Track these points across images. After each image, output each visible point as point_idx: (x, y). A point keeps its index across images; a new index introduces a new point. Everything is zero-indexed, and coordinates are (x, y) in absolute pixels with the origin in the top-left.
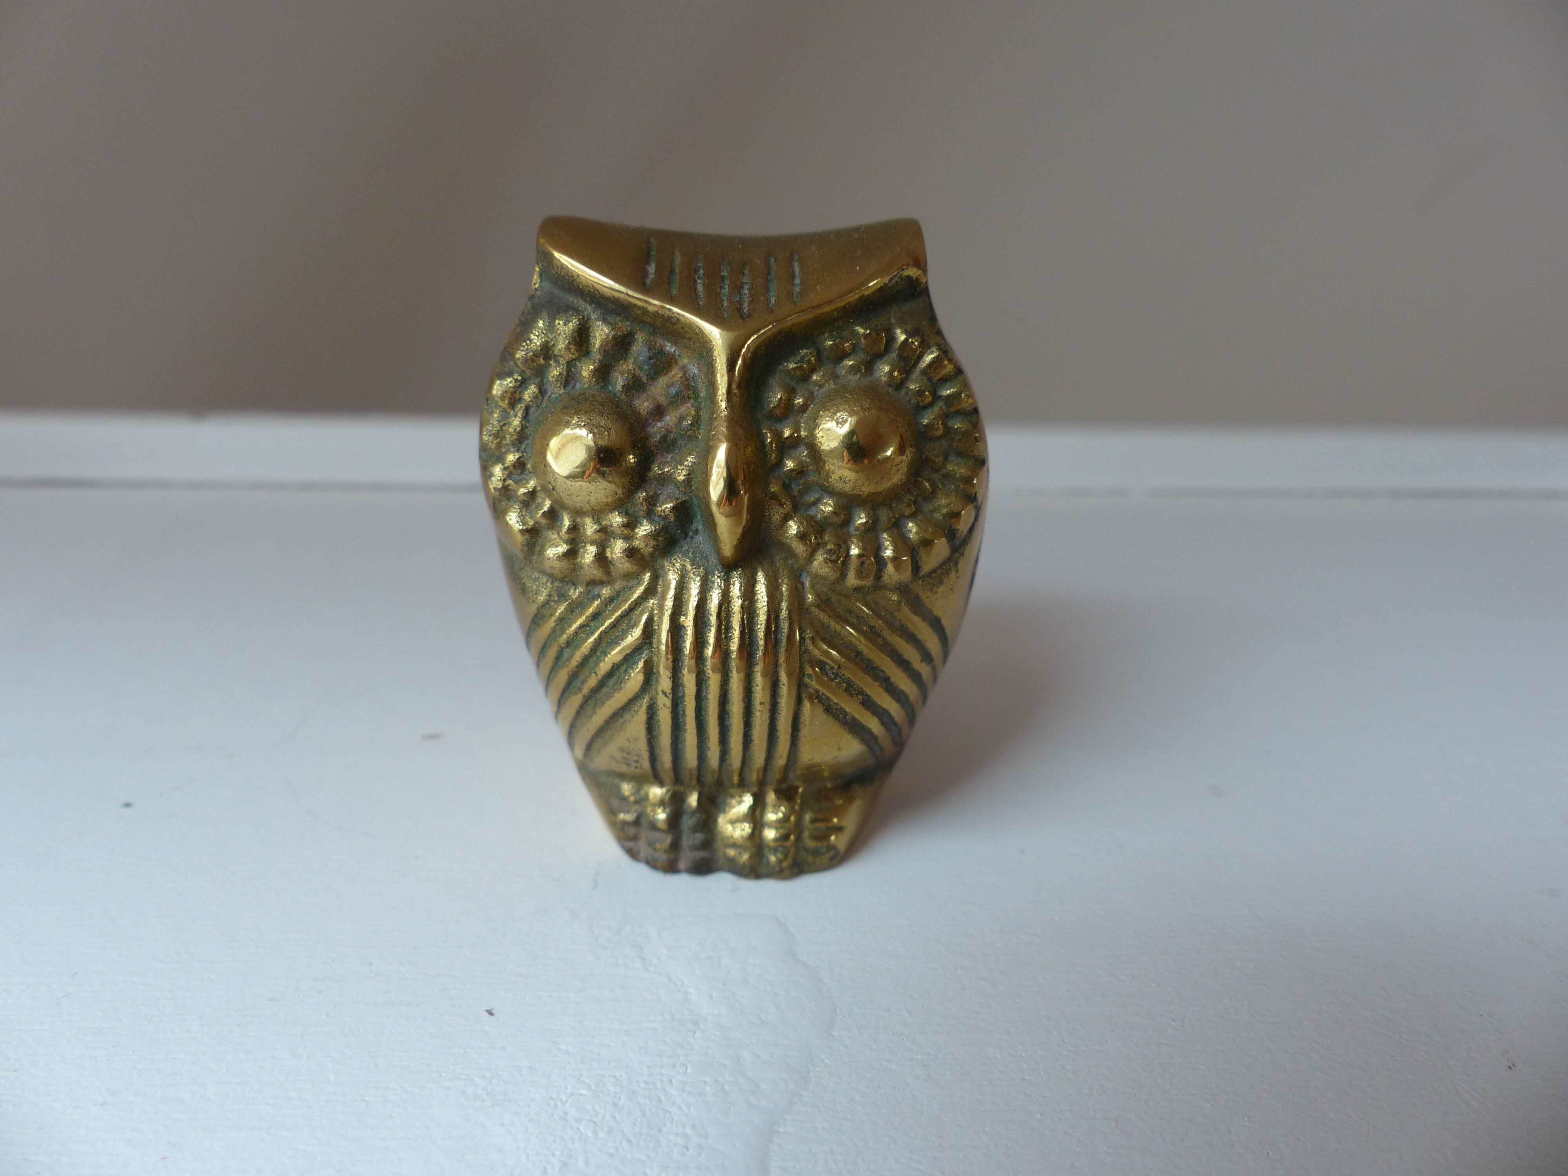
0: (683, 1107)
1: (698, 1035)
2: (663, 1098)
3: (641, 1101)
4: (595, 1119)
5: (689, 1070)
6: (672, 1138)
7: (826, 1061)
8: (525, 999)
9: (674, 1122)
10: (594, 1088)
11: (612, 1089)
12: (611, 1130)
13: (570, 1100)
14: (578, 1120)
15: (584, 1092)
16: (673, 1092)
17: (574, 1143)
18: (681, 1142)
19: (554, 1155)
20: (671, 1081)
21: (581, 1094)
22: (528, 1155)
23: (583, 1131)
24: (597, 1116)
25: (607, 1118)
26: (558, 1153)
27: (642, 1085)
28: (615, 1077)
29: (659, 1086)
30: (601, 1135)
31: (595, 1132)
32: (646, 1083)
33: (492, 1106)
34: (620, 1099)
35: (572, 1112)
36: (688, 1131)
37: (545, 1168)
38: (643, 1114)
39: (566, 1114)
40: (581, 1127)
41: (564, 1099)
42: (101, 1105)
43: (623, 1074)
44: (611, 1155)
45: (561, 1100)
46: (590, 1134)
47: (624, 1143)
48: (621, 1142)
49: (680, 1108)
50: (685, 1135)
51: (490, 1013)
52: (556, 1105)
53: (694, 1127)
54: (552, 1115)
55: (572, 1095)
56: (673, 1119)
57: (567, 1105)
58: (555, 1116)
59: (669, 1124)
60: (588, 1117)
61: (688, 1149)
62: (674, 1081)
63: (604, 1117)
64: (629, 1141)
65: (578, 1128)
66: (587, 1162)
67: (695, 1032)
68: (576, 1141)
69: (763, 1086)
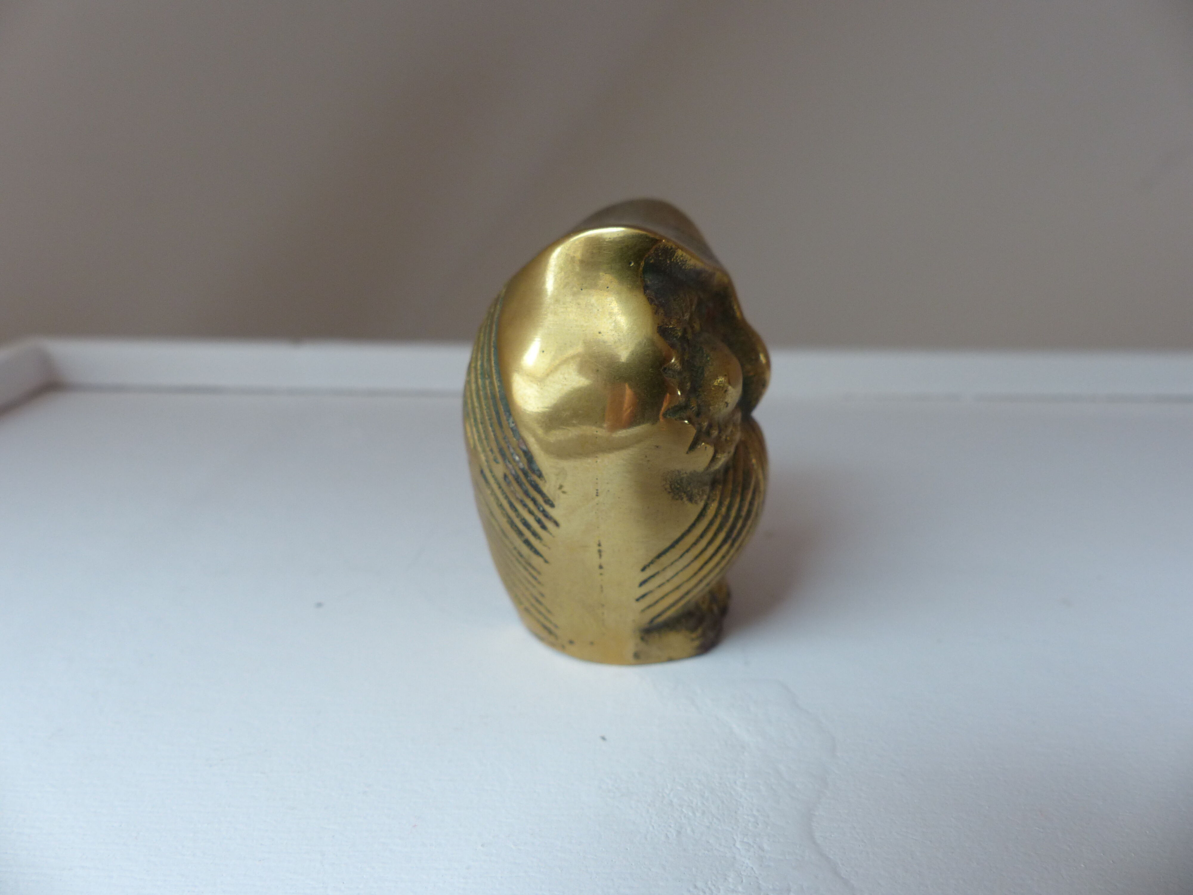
0: (748, 798)
1: (746, 754)
2: (733, 793)
3: (719, 794)
4: (691, 805)
5: (746, 776)
6: (746, 817)
7: (836, 771)
8: (624, 730)
10: (685, 786)
11: (698, 787)
12: (703, 813)
13: (672, 793)
14: (681, 806)
15: (679, 788)
16: (739, 789)
17: (681, 819)
18: (752, 820)
19: (670, 827)
20: (735, 783)
21: (678, 790)
22: (653, 827)
23: (685, 812)
24: (692, 803)
25: (699, 804)
26: (672, 826)
27: (717, 784)
28: (697, 779)
29: (728, 785)
30: (698, 814)
31: (694, 813)
32: (720, 783)
33: (621, 796)
34: (705, 793)
35: (675, 800)
36: (755, 813)
37: (667, 834)
38: (723, 802)
39: (671, 801)
40: (684, 810)
41: (668, 792)
43: (703, 778)
44: (708, 827)
45: (666, 793)
46: (690, 814)
47: (715, 820)
48: (713, 820)
49: (746, 799)
50: (754, 816)
51: (603, 738)
52: (663, 797)
53: (758, 811)
54: (662, 802)
55: (672, 790)
56: (743, 807)
57: (671, 796)
58: (664, 802)
59: (741, 808)
60: (686, 804)
61: (758, 824)
62: (737, 782)
63: (697, 804)
64: (717, 819)
65: (682, 810)
66: (693, 831)
67: (744, 753)
68: (682, 818)
69: (798, 786)
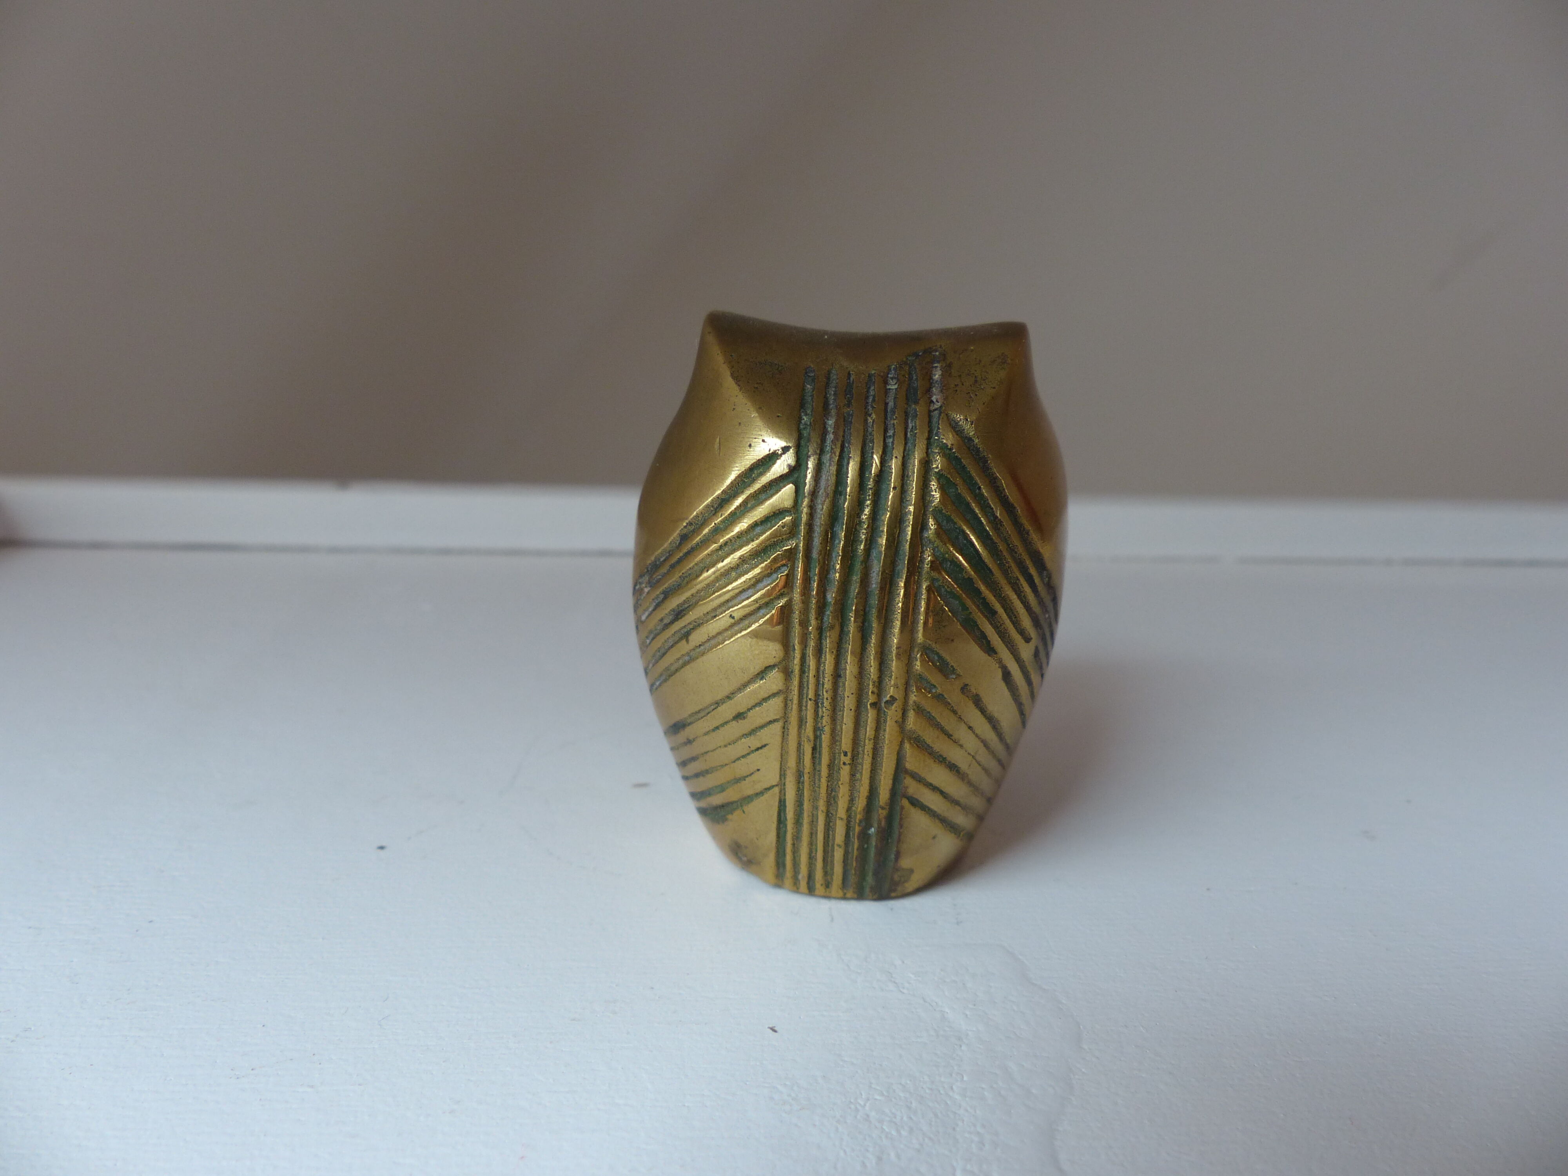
0: (969, 1109)
1: (964, 1048)
2: (949, 1102)
3: (931, 1104)
4: (894, 1120)
5: (965, 1078)
6: (967, 1135)
7: (1083, 1070)
8: (800, 1018)
9: (965, 1123)
10: (885, 1093)
11: (902, 1095)
12: (911, 1130)
13: (868, 1105)
14: (881, 1121)
15: (878, 1097)
16: (957, 1097)
17: (882, 1140)
18: (976, 1139)
19: (867, 1151)
20: (952, 1088)
21: (876, 1099)
22: (845, 1152)
23: (887, 1130)
24: (895, 1117)
25: (905, 1118)
26: (871, 1149)
27: (927, 1091)
28: (901, 1084)
29: (942, 1092)
30: (904, 1133)
31: (898, 1131)
32: (931, 1089)
33: (800, 1109)
34: (911, 1103)
35: (873, 1114)
36: (979, 1129)
37: (863, 1163)
38: (936, 1115)
39: (868, 1116)
40: (884, 1127)
41: (862, 1103)
42: (450, 1113)
43: (908, 1082)
44: (919, 1151)
45: (860, 1105)
46: (894, 1133)
47: (927, 1140)
48: (924, 1140)
49: (967, 1111)
50: (978, 1133)
51: (774, 1030)
52: (857, 1110)
53: (983, 1126)
54: (856, 1117)
55: (868, 1099)
56: (963, 1121)
57: (867, 1108)
58: (858, 1117)
59: (960, 1123)
60: (888, 1119)
61: (984, 1145)
62: (954, 1087)
63: (902, 1118)
64: (930, 1139)
65: (882, 1128)
66: (898, 1157)
67: (961, 1046)
68: (884, 1138)
69: (1034, 1091)
